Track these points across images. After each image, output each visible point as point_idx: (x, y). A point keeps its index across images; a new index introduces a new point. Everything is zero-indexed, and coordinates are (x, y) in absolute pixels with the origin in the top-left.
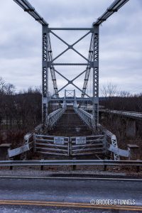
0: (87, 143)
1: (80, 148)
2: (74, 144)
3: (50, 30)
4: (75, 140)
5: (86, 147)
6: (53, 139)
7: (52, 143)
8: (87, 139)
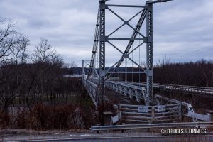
1: (161, 115)
2: (156, 112)
3: (107, 7)
5: (166, 115)
6: (137, 108)
7: (137, 111)
8: (167, 107)
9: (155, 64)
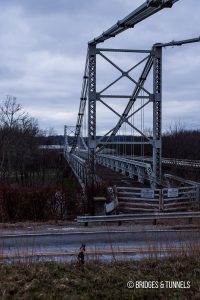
0: (180, 196)
1: (172, 202)
2: (166, 197)
3: (98, 51)
4: (166, 192)
5: (179, 201)
6: (139, 191)
7: (139, 196)
8: (180, 191)
9: (164, 131)
